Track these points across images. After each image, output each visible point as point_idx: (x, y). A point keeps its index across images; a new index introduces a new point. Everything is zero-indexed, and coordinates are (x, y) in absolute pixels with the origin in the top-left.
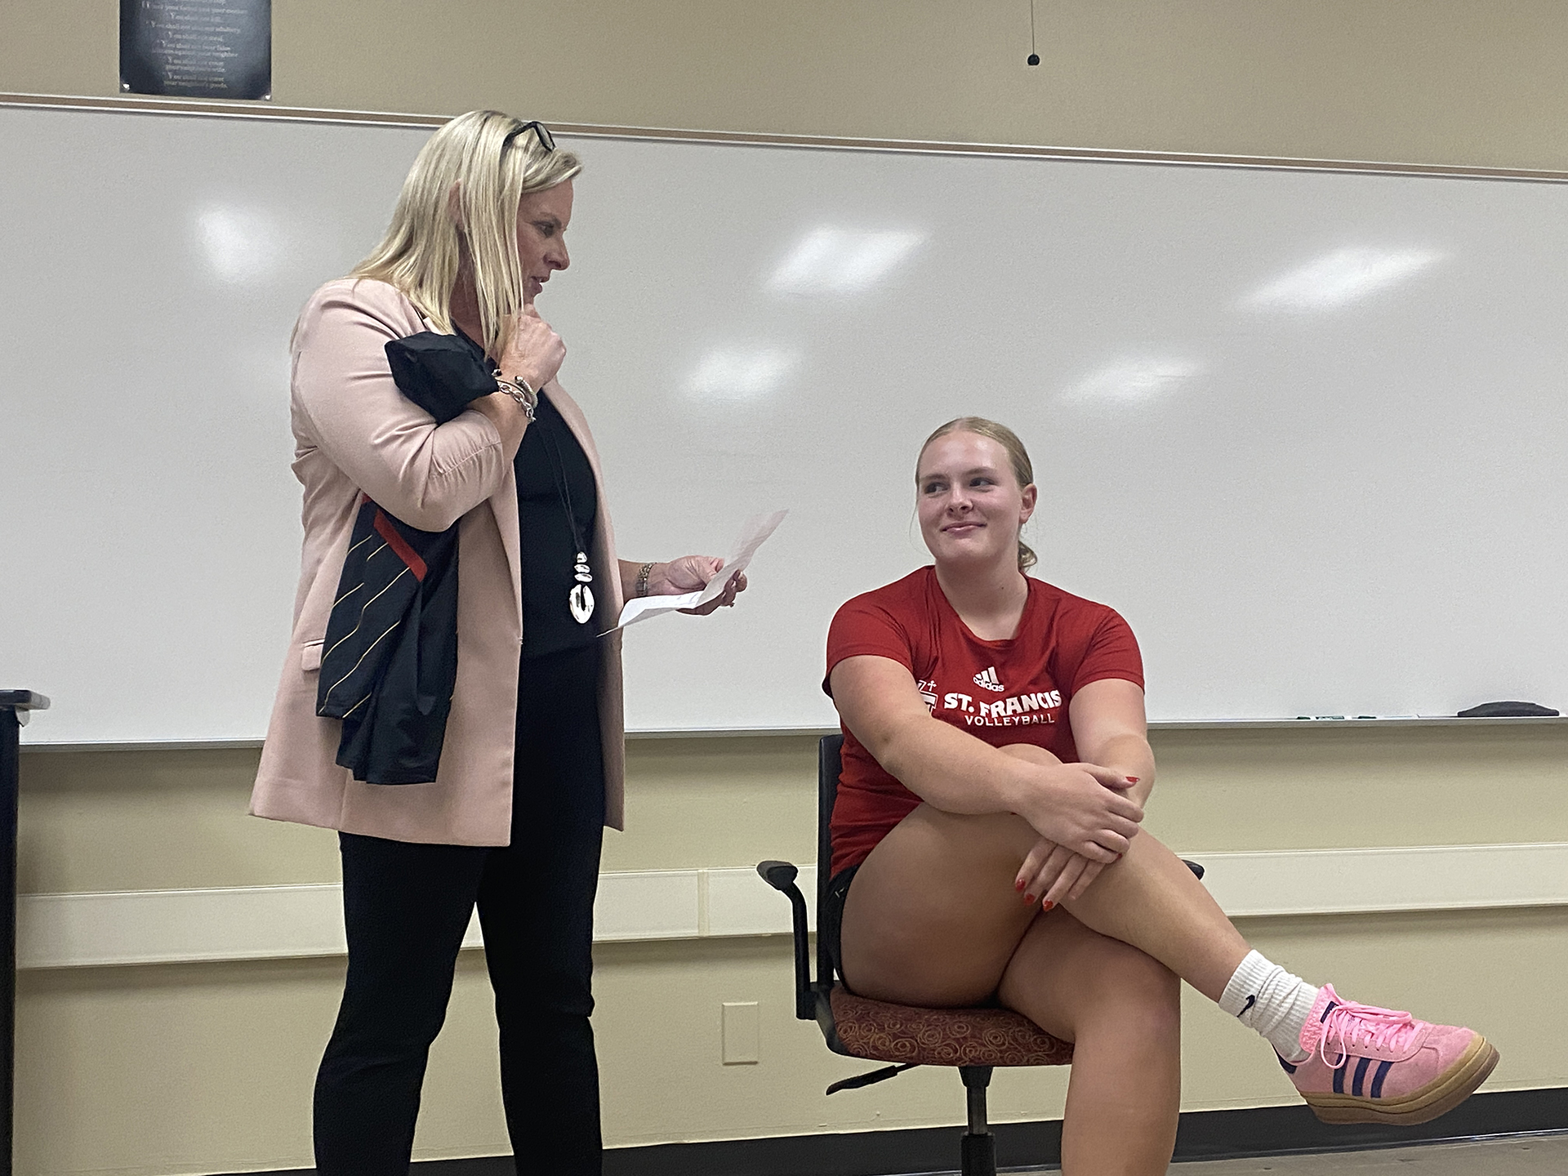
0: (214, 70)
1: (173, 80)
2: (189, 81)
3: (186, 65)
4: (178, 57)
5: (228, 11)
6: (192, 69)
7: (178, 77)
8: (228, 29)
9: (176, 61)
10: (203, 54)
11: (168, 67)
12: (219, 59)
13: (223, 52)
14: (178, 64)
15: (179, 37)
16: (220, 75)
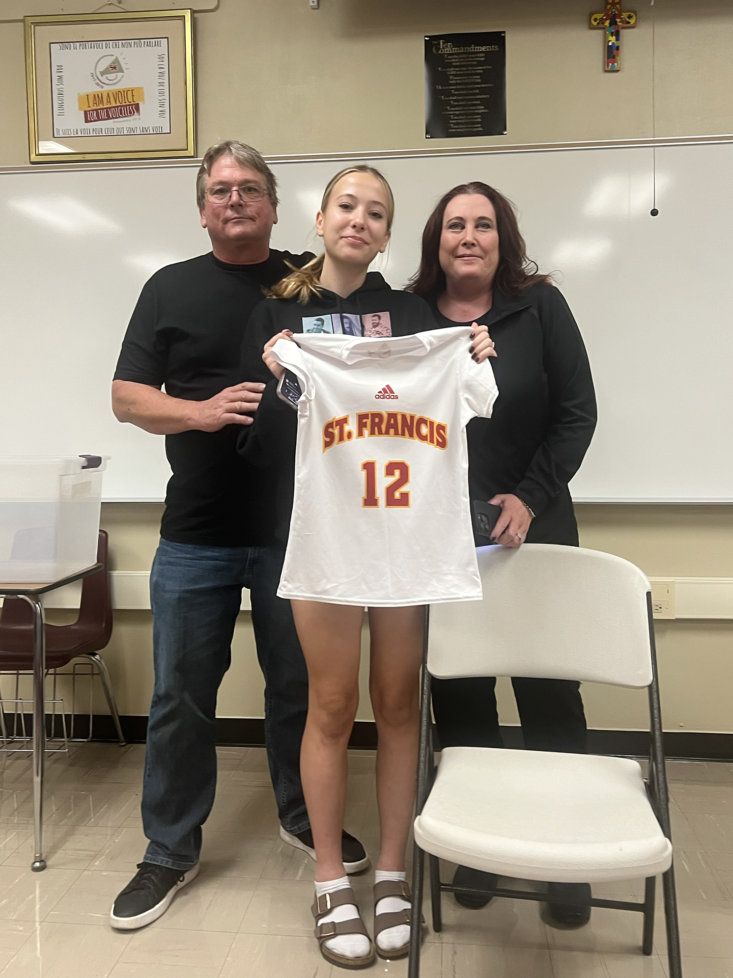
0: (475, 120)
3: (460, 119)
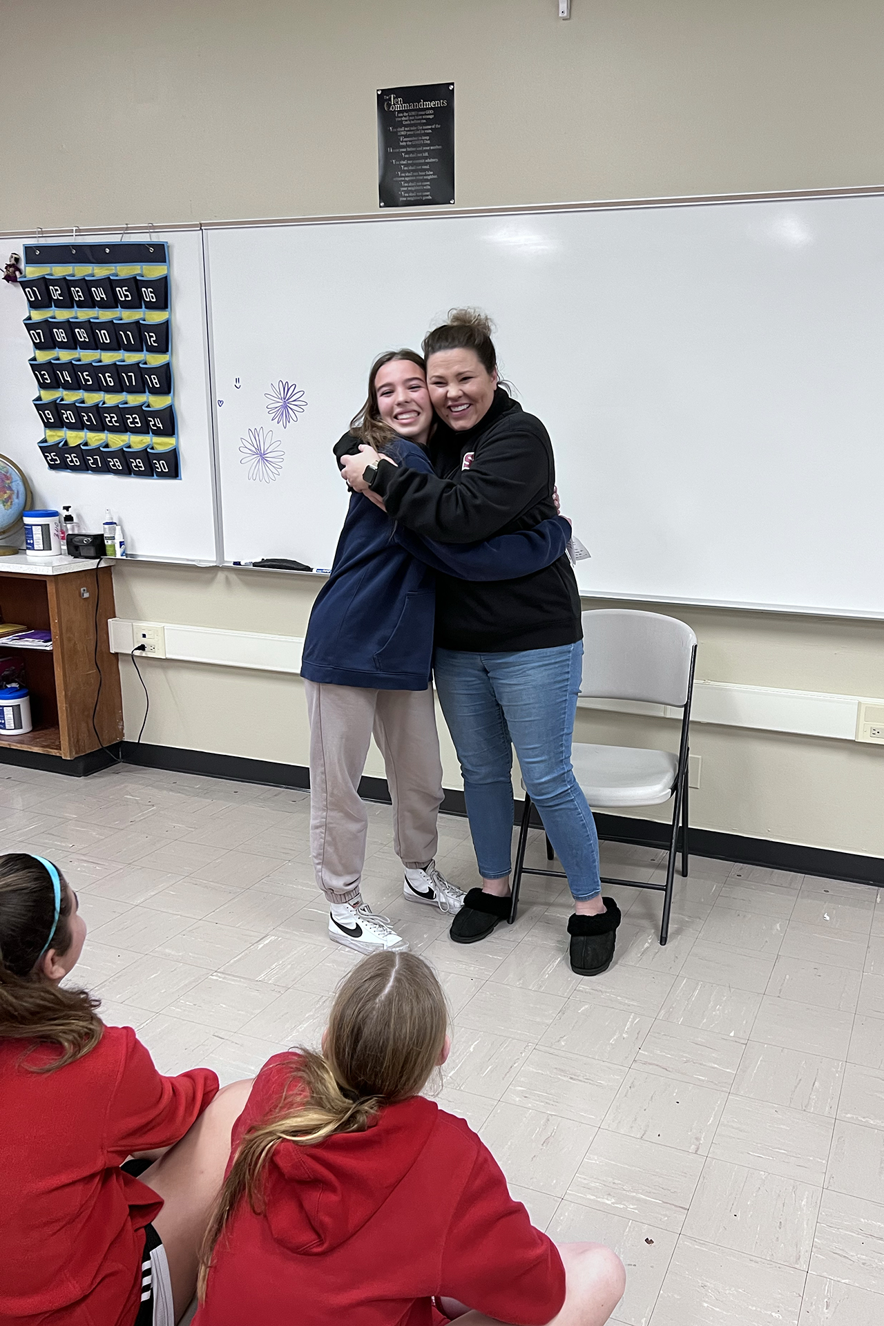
1: (405, 197)
2: (412, 196)
4: (406, 182)
5: (432, 148)
6: (413, 189)
7: (406, 195)
8: (432, 160)
9: (406, 185)
10: (422, 178)
11: (402, 189)
12: (427, 180)
13: (429, 175)
14: (406, 187)
15: (405, 168)
16: (427, 190)
